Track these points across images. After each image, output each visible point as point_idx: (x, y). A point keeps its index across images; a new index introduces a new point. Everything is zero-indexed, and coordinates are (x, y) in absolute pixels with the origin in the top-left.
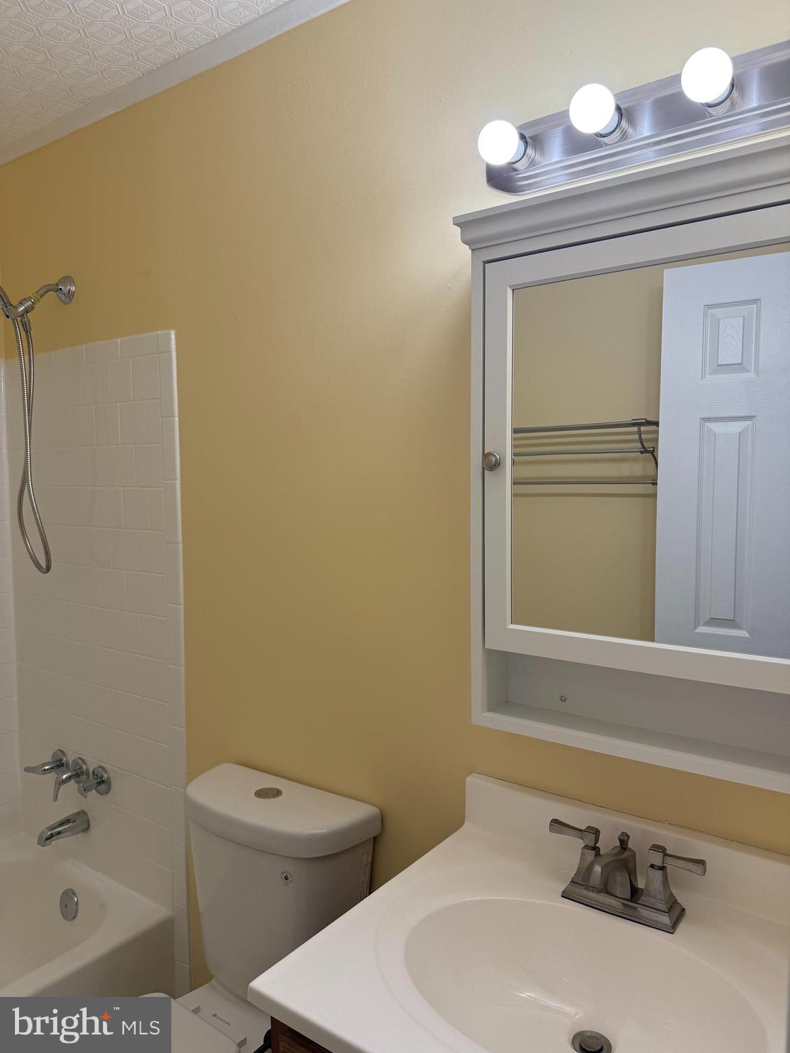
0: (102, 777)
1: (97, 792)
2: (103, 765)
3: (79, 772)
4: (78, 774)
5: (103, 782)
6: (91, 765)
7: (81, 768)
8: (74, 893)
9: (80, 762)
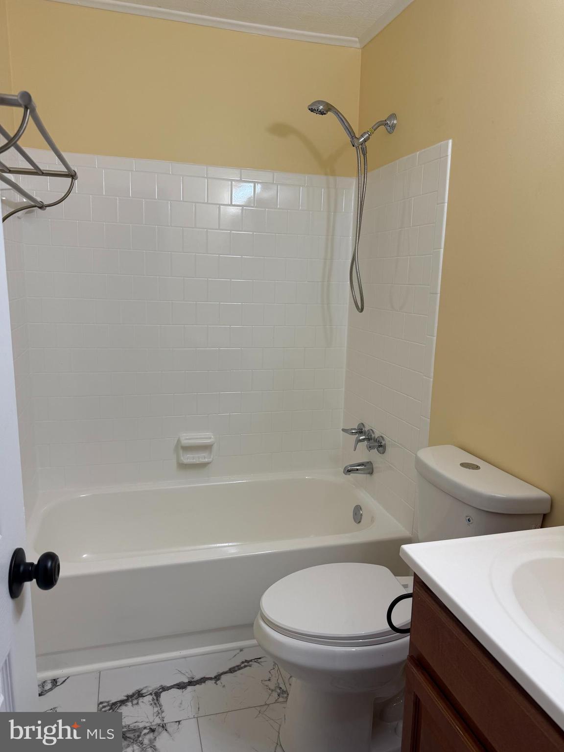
0: (381, 443)
1: (378, 450)
2: (383, 435)
3: (370, 437)
4: (369, 439)
5: (381, 446)
6: (377, 435)
7: (371, 436)
8: (361, 508)
9: (371, 431)
